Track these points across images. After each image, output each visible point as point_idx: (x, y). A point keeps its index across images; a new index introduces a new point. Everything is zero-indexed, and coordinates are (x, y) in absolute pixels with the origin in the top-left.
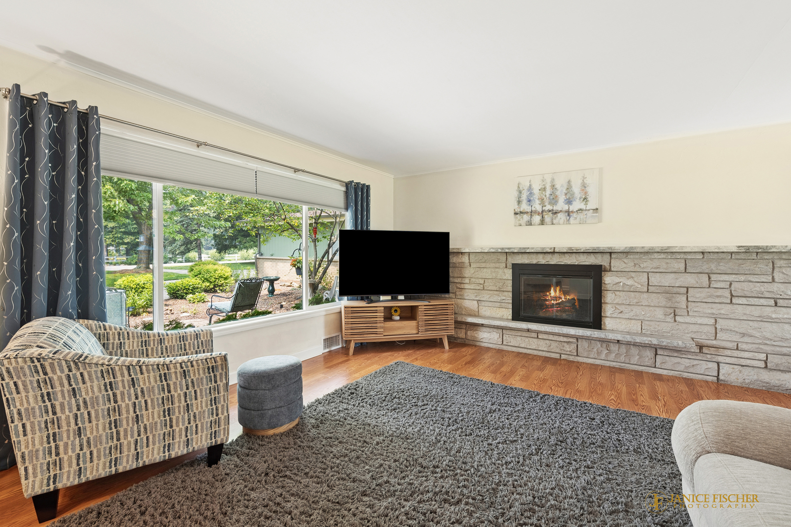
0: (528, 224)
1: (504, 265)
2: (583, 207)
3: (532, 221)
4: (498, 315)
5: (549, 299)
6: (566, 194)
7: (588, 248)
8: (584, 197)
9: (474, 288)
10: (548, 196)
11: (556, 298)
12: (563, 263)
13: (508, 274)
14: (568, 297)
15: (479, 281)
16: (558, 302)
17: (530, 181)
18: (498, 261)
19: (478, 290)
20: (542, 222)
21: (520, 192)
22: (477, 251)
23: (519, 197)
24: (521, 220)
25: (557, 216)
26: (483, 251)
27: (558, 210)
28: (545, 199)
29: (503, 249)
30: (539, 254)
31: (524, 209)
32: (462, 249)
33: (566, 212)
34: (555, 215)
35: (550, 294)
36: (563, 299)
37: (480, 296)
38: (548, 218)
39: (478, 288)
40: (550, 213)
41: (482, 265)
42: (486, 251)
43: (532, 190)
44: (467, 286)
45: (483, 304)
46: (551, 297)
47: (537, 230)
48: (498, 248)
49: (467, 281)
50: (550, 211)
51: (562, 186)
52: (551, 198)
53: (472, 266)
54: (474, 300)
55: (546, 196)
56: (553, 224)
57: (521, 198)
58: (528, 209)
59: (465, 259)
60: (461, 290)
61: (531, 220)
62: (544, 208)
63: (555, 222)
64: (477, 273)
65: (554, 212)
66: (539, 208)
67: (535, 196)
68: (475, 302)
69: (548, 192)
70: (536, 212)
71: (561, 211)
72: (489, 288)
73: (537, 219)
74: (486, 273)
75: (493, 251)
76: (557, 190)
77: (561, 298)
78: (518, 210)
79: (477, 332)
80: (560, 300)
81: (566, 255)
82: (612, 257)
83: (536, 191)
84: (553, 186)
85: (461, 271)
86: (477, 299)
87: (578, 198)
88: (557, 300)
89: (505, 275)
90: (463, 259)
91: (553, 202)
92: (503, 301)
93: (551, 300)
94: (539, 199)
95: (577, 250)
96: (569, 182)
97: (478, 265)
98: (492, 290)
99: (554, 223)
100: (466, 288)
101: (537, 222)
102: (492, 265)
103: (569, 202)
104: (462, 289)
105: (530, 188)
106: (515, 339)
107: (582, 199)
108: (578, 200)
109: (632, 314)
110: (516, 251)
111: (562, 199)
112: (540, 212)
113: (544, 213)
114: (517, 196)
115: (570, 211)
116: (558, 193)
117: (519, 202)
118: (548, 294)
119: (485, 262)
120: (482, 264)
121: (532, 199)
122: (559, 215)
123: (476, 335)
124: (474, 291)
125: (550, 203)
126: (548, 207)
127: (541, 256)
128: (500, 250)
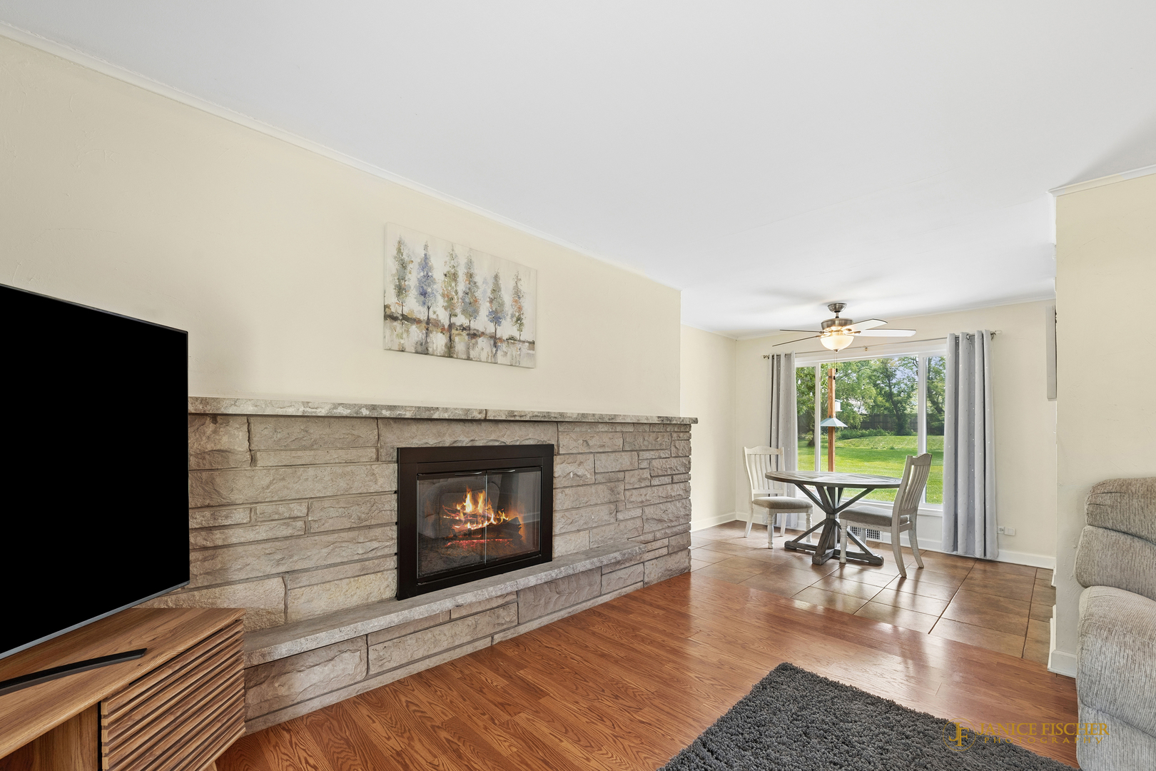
0: (420, 350)
1: (371, 453)
2: (516, 334)
3: (430, 345)
4: (355, 598)
5: (460, 520)
6: (491, 301)
7: (536, 414)
8: (517, 314)
9: (270, 535)
10: (461, 294)
11: (474, 517)
12: (497, 444)
13: (387, 477)
14: (503, 517)
15: (291, 510)
16: (480, 526)
17: (426, 247)
18: (354, 444)
19: (286, 538)
20: (450, 352)
21: (403, 266)
22: (290, 411)
23: (402, 278)
24: (405, 335)
25: (477, 343)
26: (309, 411)
27: (478, 331)
28: (455, 301)
29: (373, 408)
30: (453, 423)
31: (412, 311)
32: (224, 404)
33: (491, 337)
34: (473, 341)
35: (464, 507)
36: (492, 521)
37: (295, 558)
38: (460, 343)
39: (287, 532)
40: (465, 333)
41: (299, 457)
42: (322, 412)
43: (431, 269)
44: (236, 536)
45: (304, 580)
46: (464, 514)
47: (435, 366)
48: (361, 407)
49: (240, 515)
50: (464, 329)
51: (485, 282)
52: (467, 300)
53: (260, 463)
54: (268, 577)
55: (456, 292)
56: (469, 359)
57: (404, 279)
58: (421, 313)
59: (234, 439)
60: (210, 552)
61: (426, 342)
62: (454, 320)
63: (473, 354)
64: (282, 484)
65: (472, 332)
66: (443, 317)
67: (435, 286)
68: (276, 584)
69: (462, 286)
70: (437, 324)
71: (483, 333)
72: (327, 527)
73: (439, 341)
74: (313, 482)
75: (346, 412)
76: (477, 287)
77: (489, 519)
78: (396, 310)
79: (283, 679)
80: (486, 524)
81: (500, 426)
82: (560, 430)
83: (438, 274)
84: (470, 276)
85: (211, 481)
86: (282, 569)
87: (510, 315)
88: (477, 523)
89: (376, 483)
90: (225, 439)
91: (470, 310)
92: (370, 555)
93: (466, 522)
94: (443, 296)
95: (521, 416)
96: (496, 277)
97: (286, 458)
98: (334, 531)
99: (471, 356)
100: (234, 540)
101: (439, 350)
102: (335, 455)
103: (496, 318)
104: (216, 547)
105: (425, 264)
106: (401, 645)
107: (515, 319)
108: (508, 318)
109: (583, 522)
110: (408, 415)
111: (484, 309)
112: (446, 327)
113: (454, 331)
114: (394, 272)
115: (497, 337)
116: (478, 294)
117: (400, 290)
118: (459, 508)
119: (311, 448)
120: (300, 453)
121: (429, 290)
122: (480, 340)
123: (283, 691)
124: (268, 545)
125: (464, 312)
126: (461, 320)
127: (458, 428)
128: (365, 412)
